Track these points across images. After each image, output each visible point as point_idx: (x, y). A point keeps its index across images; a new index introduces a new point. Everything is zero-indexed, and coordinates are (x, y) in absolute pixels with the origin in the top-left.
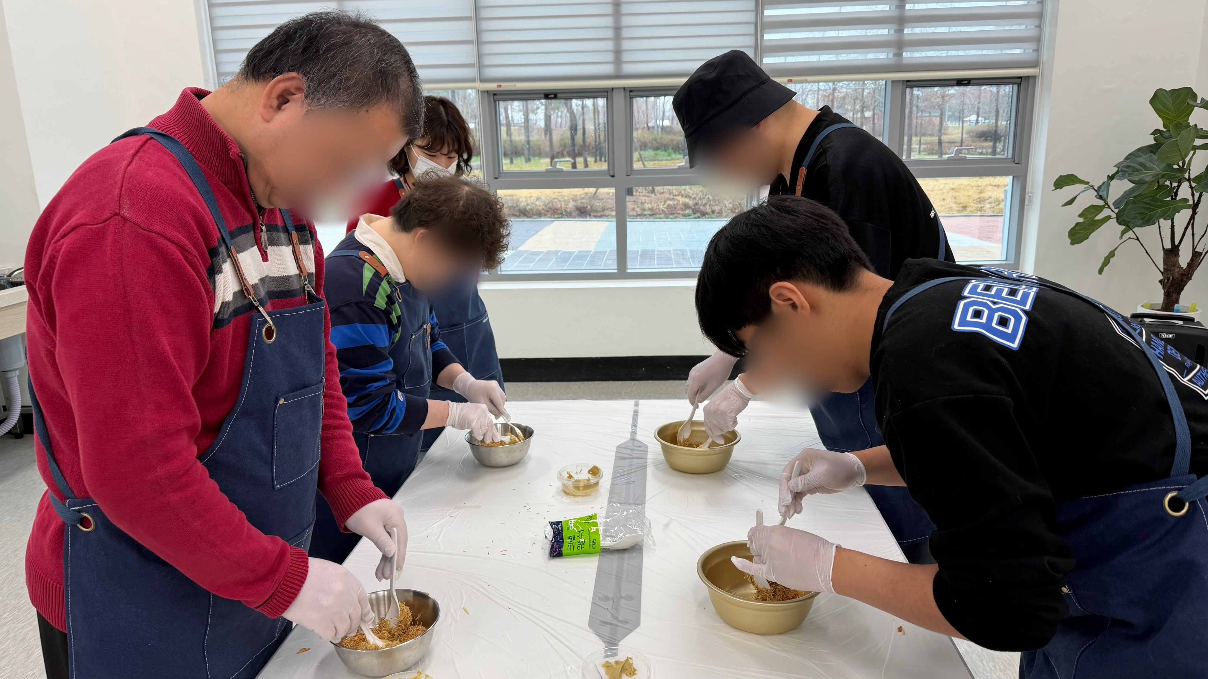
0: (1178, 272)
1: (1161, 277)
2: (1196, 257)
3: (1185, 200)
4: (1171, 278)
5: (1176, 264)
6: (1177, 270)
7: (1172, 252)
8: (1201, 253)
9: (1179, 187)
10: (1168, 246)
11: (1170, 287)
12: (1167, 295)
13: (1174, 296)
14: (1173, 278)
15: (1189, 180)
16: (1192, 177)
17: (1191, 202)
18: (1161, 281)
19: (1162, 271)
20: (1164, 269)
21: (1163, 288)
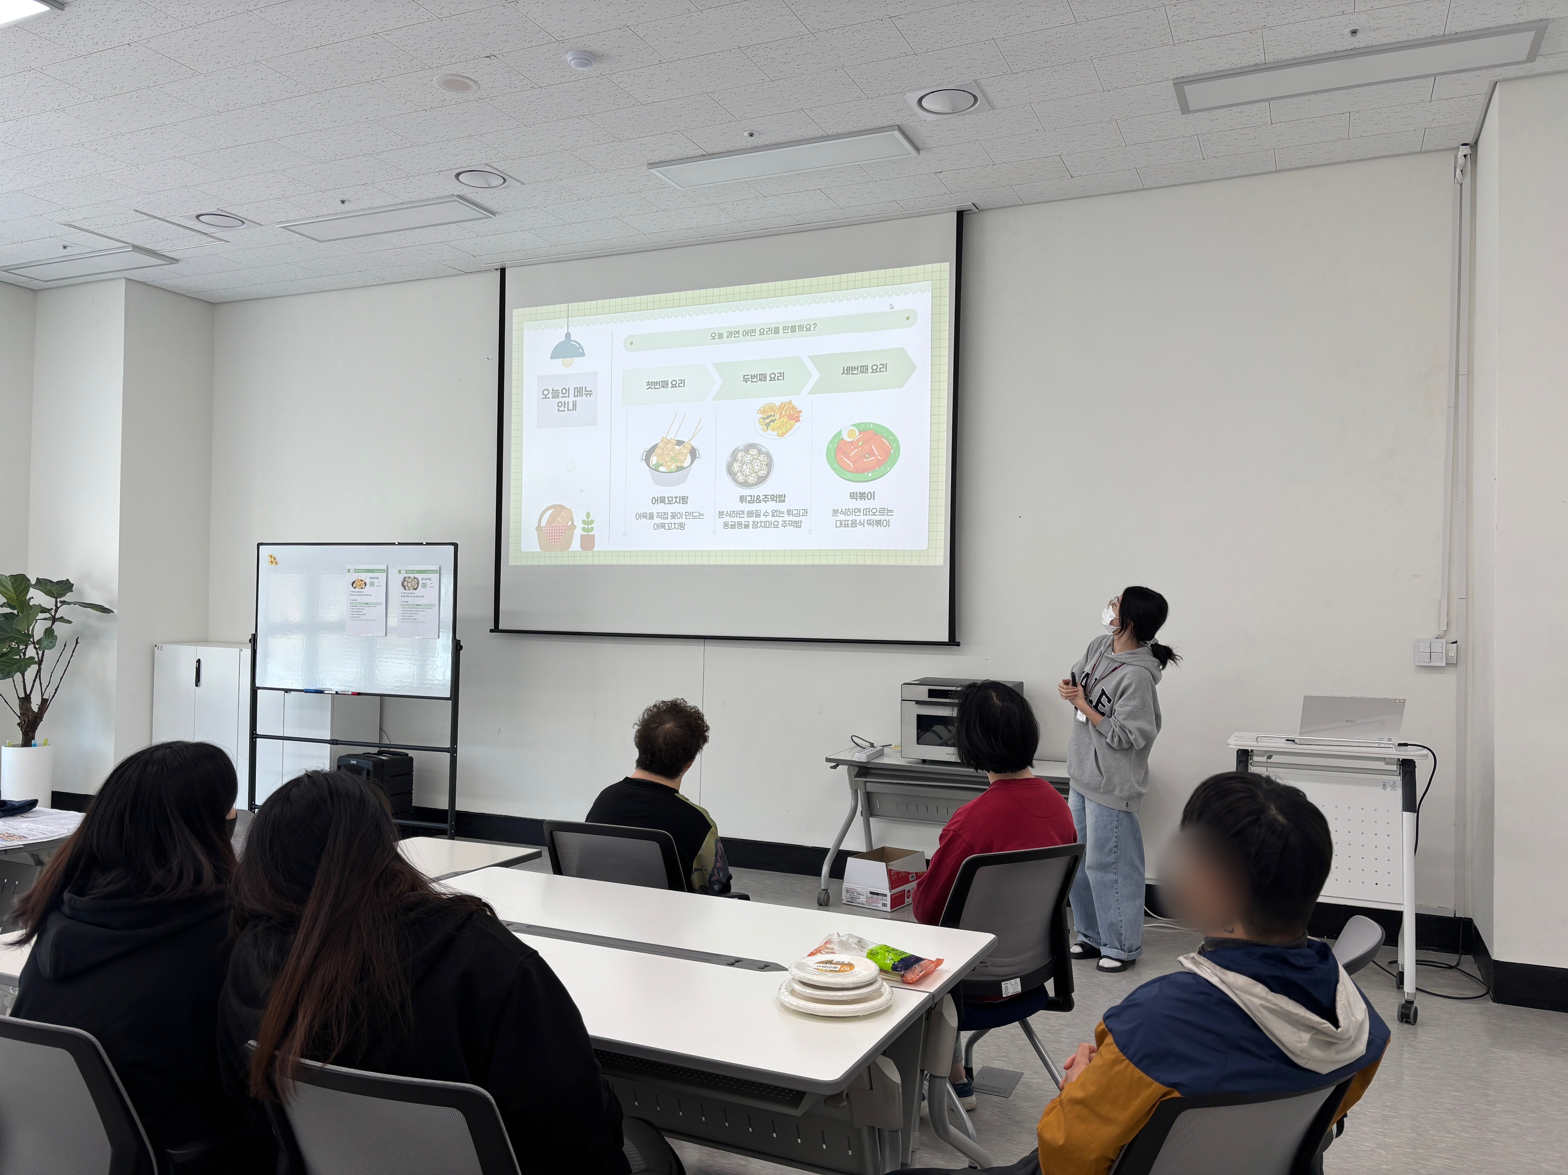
0: (31, 715)
1: (19, 721)
2: (44, 704)
3: (32, 658)
4: (27, 720)
5: (30, 709)
6: (30, 714)
7: (26, 700)
8: (48, 700)
9: (26, 649)
10: (22, 695)
11: (26, 728)
12: (25, 734)
13: (31, 734)
14: (28, 720)
15: (33, 643)
16: (35, 641)
17: (36, 659)
18: (18, 724)
19: (19, 715)
20: (20, 713)
21: (21, 730)
